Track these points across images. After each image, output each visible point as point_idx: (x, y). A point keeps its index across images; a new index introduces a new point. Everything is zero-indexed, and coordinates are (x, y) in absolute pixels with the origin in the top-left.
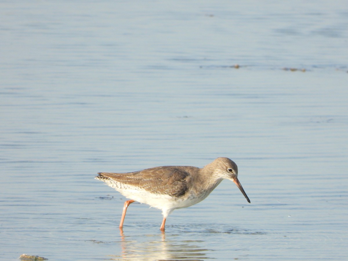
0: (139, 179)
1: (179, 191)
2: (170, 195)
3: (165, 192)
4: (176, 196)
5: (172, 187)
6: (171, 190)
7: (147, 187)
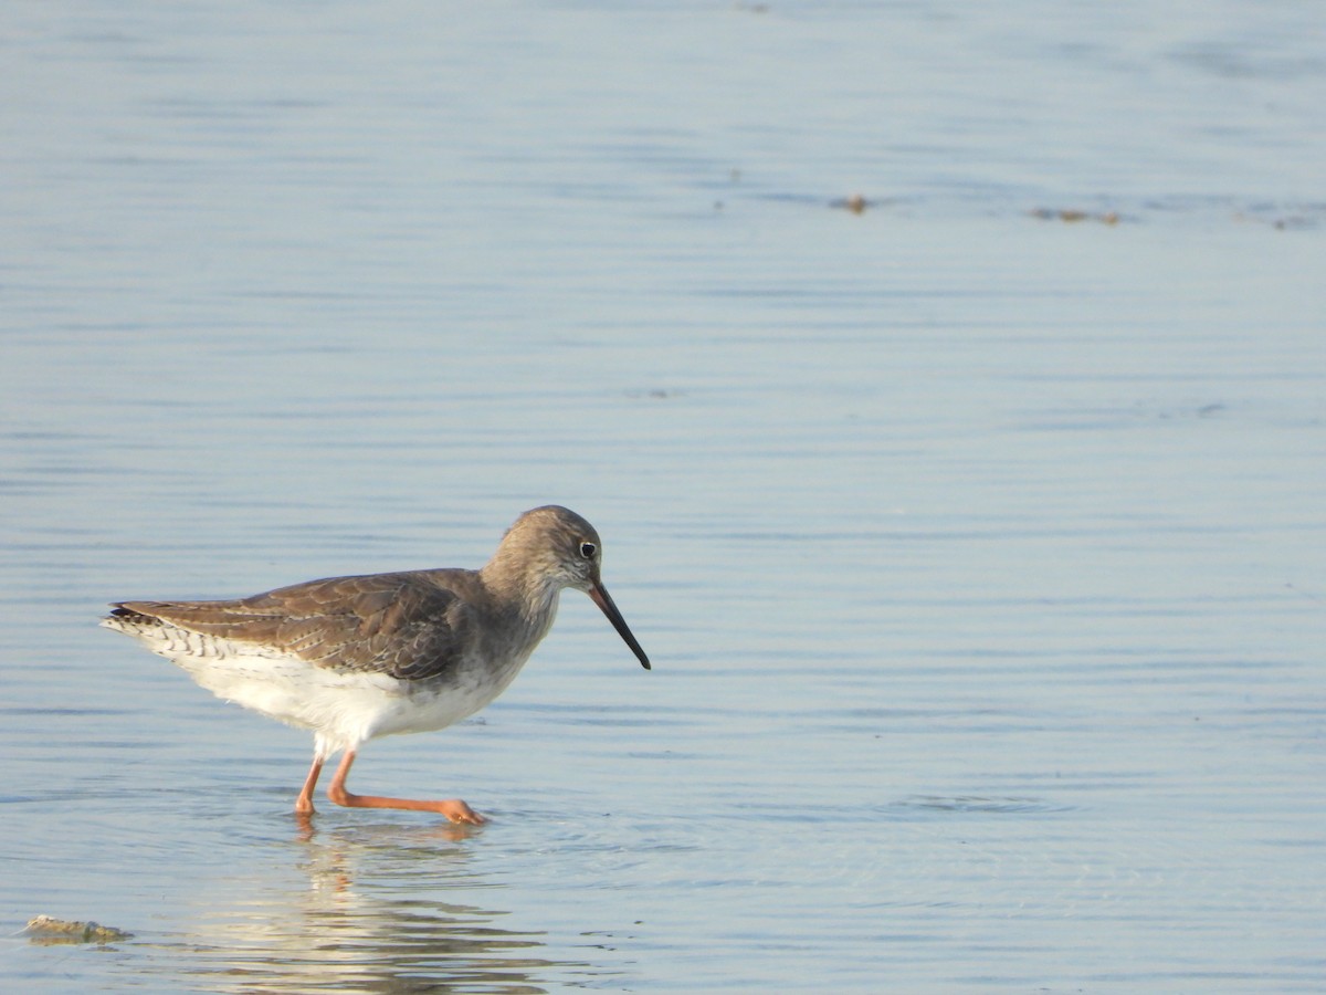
0: (273, 618)
1: (423, 660)
2: (392, 675)
3: (376, 663)
4: (412, 678)
5: (400, 644)
6: (395, 654)
7: (307, 646)
